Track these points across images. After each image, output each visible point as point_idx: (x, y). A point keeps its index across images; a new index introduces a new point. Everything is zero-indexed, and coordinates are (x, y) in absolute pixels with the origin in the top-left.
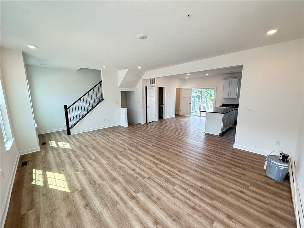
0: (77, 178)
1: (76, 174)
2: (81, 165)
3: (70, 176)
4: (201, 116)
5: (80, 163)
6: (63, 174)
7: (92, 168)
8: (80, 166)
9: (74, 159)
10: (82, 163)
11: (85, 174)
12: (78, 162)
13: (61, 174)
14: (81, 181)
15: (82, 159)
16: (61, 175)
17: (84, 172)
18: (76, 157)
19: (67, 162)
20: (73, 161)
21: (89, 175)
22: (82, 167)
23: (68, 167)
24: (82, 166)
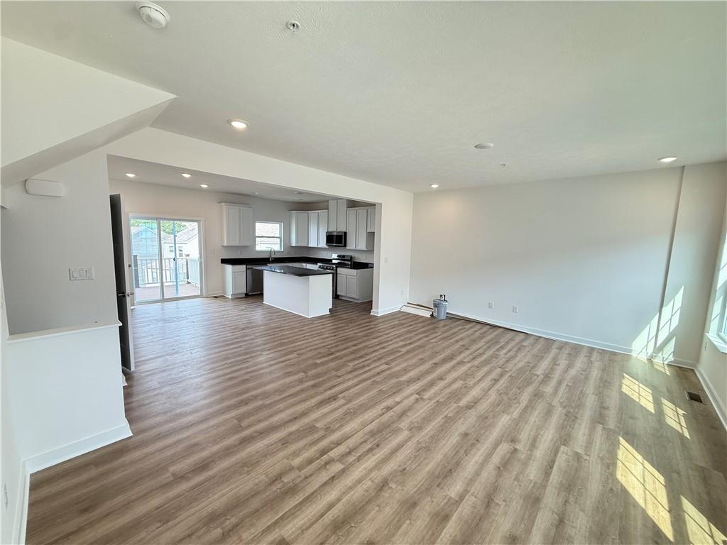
0: (589, 443)
1: (586, 451)
2: (553, 461)
3: (602, 459)
4: (164, 300)
5: (551, 467)
6: (618, 481)
7: (541, 433)
8: (561, 460)
9: (551, 500)
10: (545, 464)
11: (569, 436)
12: (555, 477)
13: (622, 485)
14: (587, 433)
15: (533, 472)
16: (624, 484)
17: (566, 440)
18: (537, 500)
19: (583, 511)
20: (563, 494)
21: (563, 428)
22: (559, 455)
23: (594, 488)
24: (556, 455)
